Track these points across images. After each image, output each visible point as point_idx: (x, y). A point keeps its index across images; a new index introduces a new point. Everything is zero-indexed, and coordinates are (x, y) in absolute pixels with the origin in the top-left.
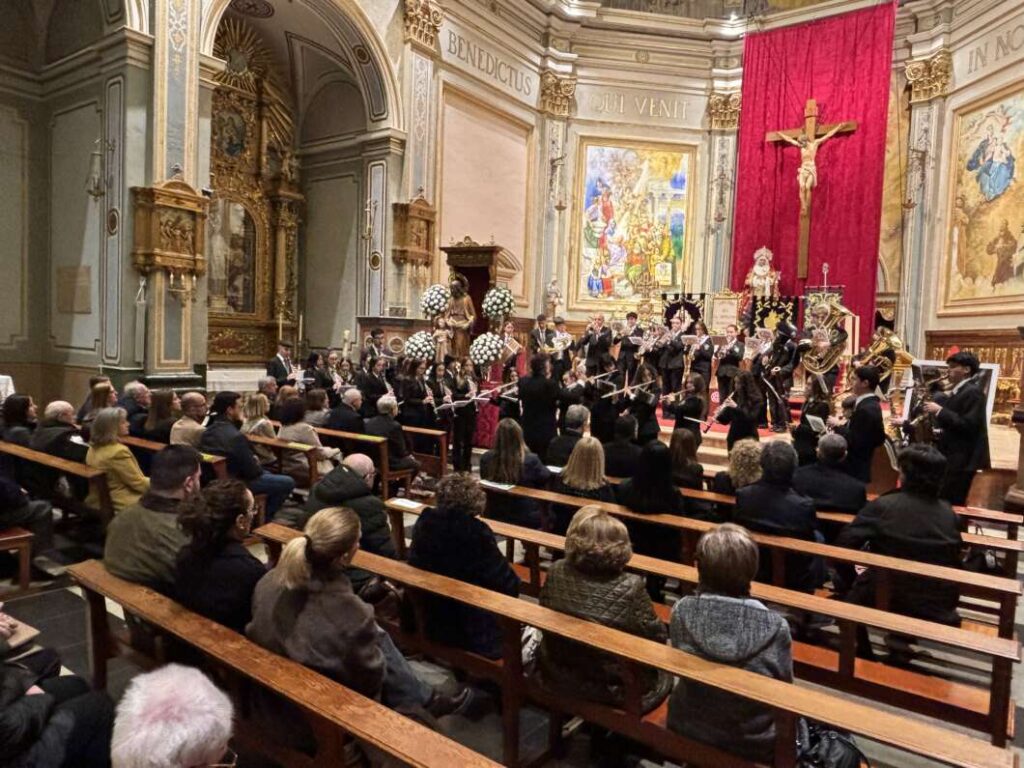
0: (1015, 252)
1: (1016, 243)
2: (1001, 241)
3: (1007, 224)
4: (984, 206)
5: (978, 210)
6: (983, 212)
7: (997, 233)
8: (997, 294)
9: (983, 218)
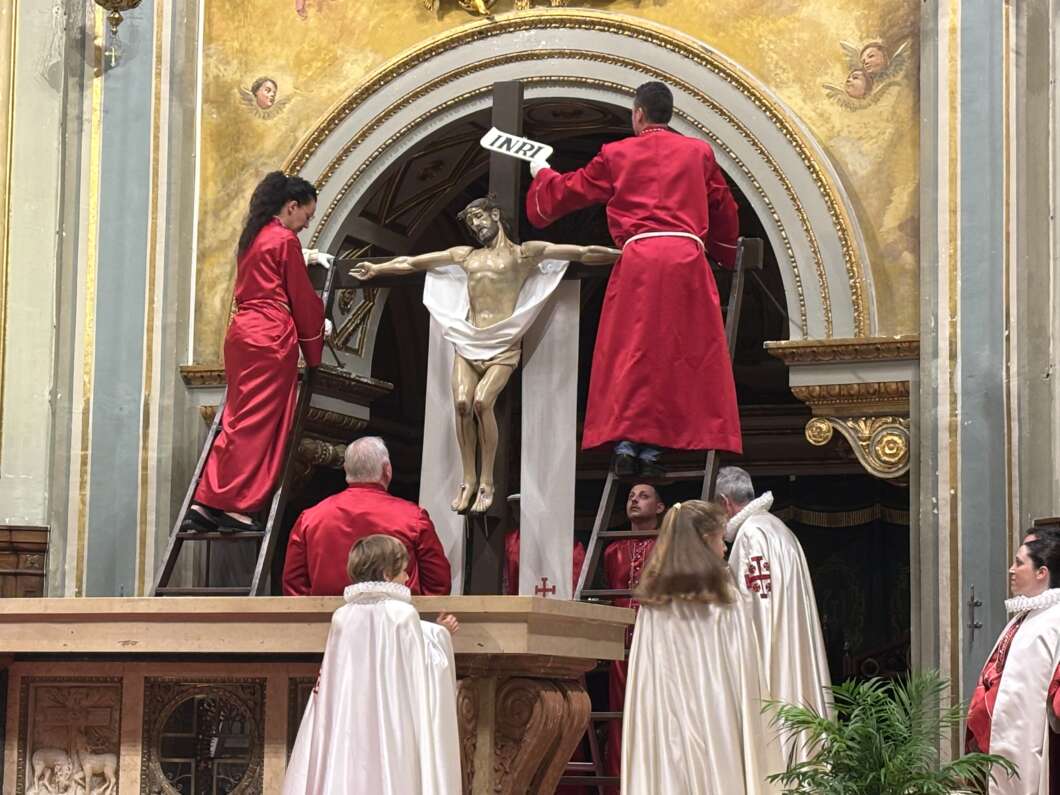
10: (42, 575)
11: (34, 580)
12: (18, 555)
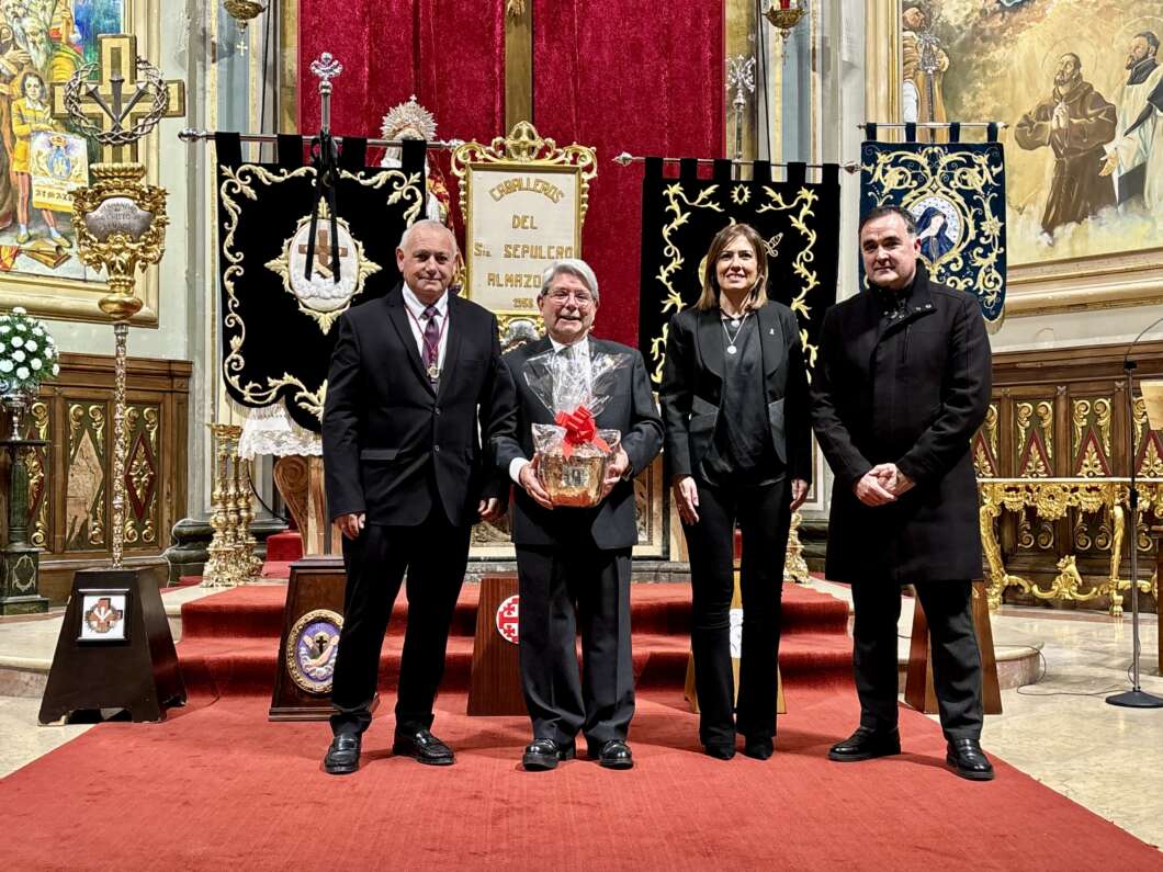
0: (1112, 138)
1: (1112, 113)
2: (1060, 109)
3: (1077, 64)
4: (997, 22)
5: (977, 32)
6: (996, 38)
7: (1045, 90)
8: (1063, 252)
9: (998, 54)
10: (187, 393)
11: (183, 396)
12: (172, 379)
